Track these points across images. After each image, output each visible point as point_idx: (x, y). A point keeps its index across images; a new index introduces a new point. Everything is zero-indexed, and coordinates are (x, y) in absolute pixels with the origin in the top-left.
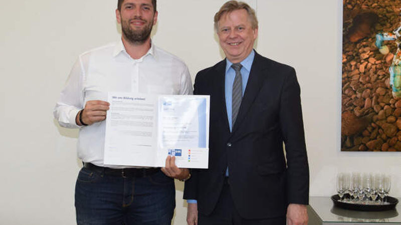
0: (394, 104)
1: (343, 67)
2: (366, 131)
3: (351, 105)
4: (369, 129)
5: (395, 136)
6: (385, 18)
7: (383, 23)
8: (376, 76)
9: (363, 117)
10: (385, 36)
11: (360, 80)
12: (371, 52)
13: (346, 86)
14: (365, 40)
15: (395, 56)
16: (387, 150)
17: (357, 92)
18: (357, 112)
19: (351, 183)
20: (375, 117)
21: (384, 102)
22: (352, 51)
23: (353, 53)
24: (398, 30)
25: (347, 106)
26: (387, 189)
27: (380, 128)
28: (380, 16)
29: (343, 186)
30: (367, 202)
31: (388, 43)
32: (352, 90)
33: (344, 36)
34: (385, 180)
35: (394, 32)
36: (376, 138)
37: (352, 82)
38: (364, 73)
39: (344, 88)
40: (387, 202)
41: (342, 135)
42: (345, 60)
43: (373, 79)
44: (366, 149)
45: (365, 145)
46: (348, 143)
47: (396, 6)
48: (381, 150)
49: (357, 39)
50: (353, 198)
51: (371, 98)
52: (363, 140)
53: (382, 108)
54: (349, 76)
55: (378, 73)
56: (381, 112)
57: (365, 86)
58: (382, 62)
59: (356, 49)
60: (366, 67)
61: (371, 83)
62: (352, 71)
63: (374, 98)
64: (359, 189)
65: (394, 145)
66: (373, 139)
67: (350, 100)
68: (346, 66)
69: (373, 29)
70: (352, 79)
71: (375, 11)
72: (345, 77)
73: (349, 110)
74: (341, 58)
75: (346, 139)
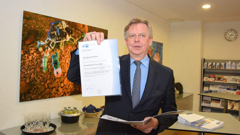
0: (44, 76)
1: (22, 57)
3: (25, 77)
4: (33, 89)
6: (41, 34)
7: (40, 36)
8: (36, 62)
9: (31, 83)
10: (41, 43)
11: (30, 64)
12: (35, 50)
13: (22, 67)
14: (32, 44)
15: (45, 53)
16: (41, 99)
17: (28, 71)
18: (28, 81)
21: (40, 75)
22: (26, 49)
24: (47, 40)
25: (23, 78)
27: (38, 88)
28: (39, 32)
31: (42, 46)
32: (26, 69)
33: (22, 41)
35: (45, 41)
36: (36, 94)
38: (31, 61)
41: (20, 93)
42: (22, 53)
43: (35, 64)
44: (32, 99)
45: (31, 97)
46: (23, 98)
47: (46, 28)
48: (38, 99)
49: (29, 43)
51: (34, 73)
52: (31, 95)
54: (24, 62)
55: (38, 61)
56: (38, 80)
57: (32, 67)
58: (39, 55)
59: (28, 48)
60: (32, 58)
61: (34, 66)
62: (25, 59)
65: (44, 96)
66: (35, 94)
67: (24, 75)
68: (23, 57)
69: (36, 39)
70: (26, 64)
71: (37, 29)
72: (22, 63)
73: (24, 80)
74: (21, 53)
75: (22, 95)
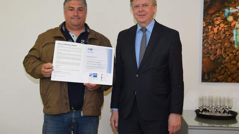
0: (236, 53)
1: (204, 30)
2: (218, 70)
3: (208, 53)
4: (220, 68)
5: (236, 73)
7: (230, 1)
8: (224, 35)
9: (216, 61)
10: (230, 10)
11: (215, 38)
12: (221, 20)
13: (205, 41)
14: (218, 12)
15: (237, 23)
16: (231, 82)
17: (212, 45)
18: (212, 58)
19: (208, 102)
20: (223, 61)
21: (229, 52)
22: (209, 19)
23: (210, 21)
25: (206, 54)
26: (230, 106)
27: (226, 68)
29: (202, 103)
30: (218, 114)
31: (233, 14)
32: (209, 44)
33: (204, 10)
34: (229, 101)
35: (236, 7)
36: (224, 74)
37: (209, 39)
38: (217, 33)
39: (204, 42)
40: (231, 114)
41: (202, 72)
42: (205, 25)
43: (222, 37)
44: (218, 81)
45: (217, 78)
46: (206, 77)
48: (227, 82)
49: (212, 12)
50: (208, 111)
51: (221, 49)
52: (216, 75)
53: (228, 55)
54: (207, 35)
55: (226, 33)
56: (227, 58)
57: (217, 42)
58: (228, 26)
59: (212, 18)
60: (218, 30)
61: (221, 40)
62: (209, 32)
63: (223, 49)
64: (213, 106)
65: (236, 78)
66: (222, 75)
67: (207, 50)
68: (206, 29)
69: (223, 6)
70: (209, 37)
72: (205, 36)
73: (207, 56)
74: (203, 24)
75: (205, 75)
